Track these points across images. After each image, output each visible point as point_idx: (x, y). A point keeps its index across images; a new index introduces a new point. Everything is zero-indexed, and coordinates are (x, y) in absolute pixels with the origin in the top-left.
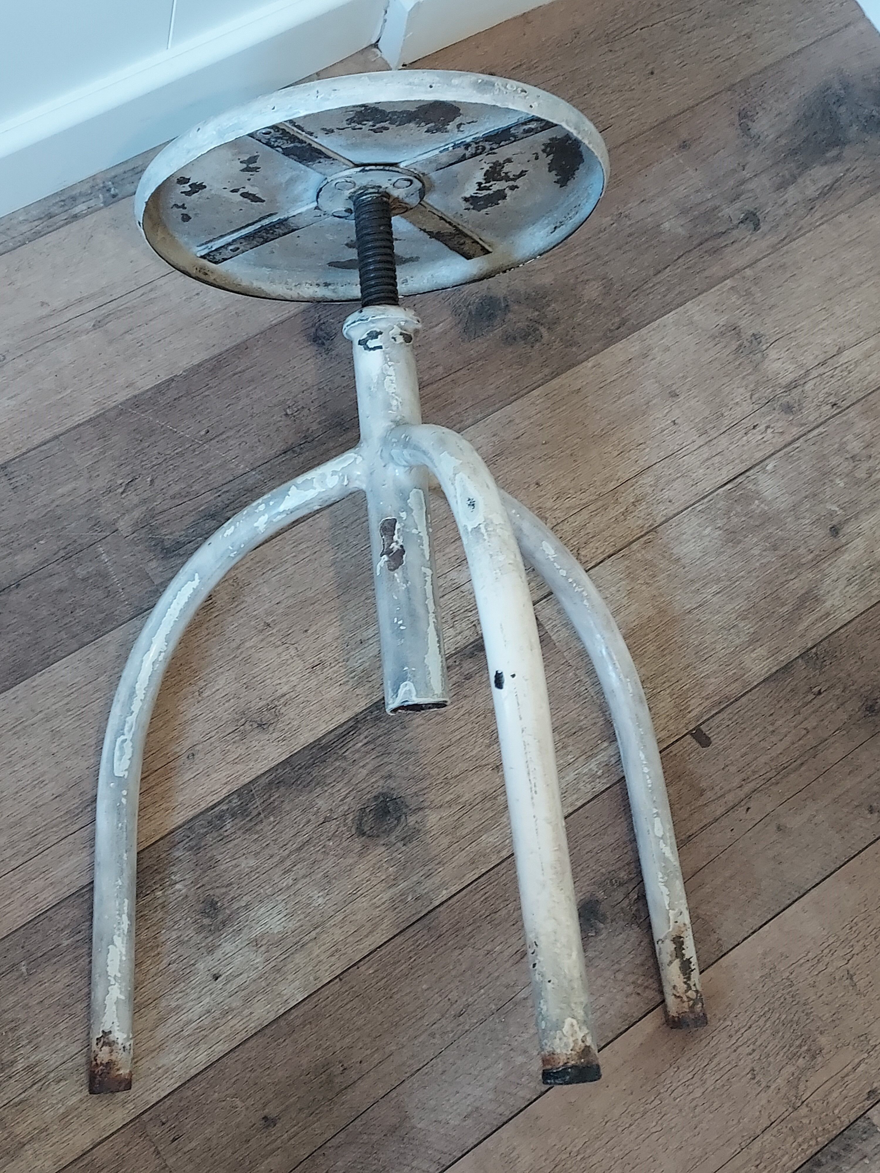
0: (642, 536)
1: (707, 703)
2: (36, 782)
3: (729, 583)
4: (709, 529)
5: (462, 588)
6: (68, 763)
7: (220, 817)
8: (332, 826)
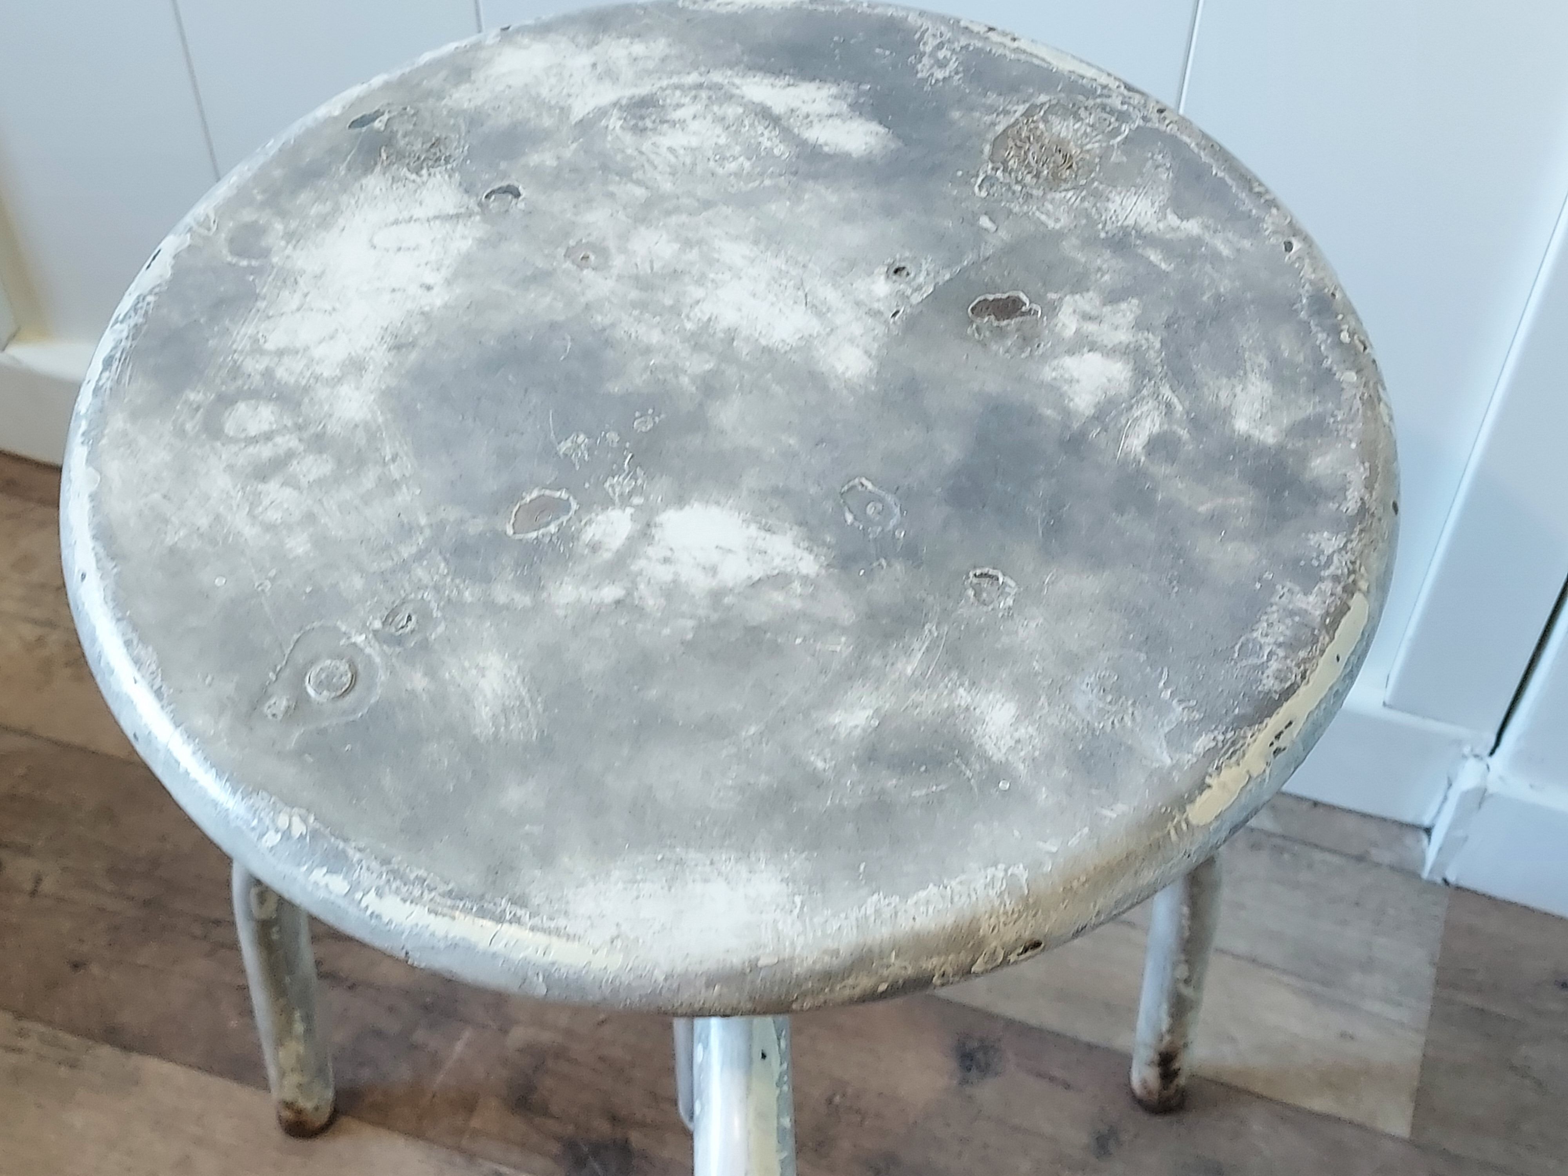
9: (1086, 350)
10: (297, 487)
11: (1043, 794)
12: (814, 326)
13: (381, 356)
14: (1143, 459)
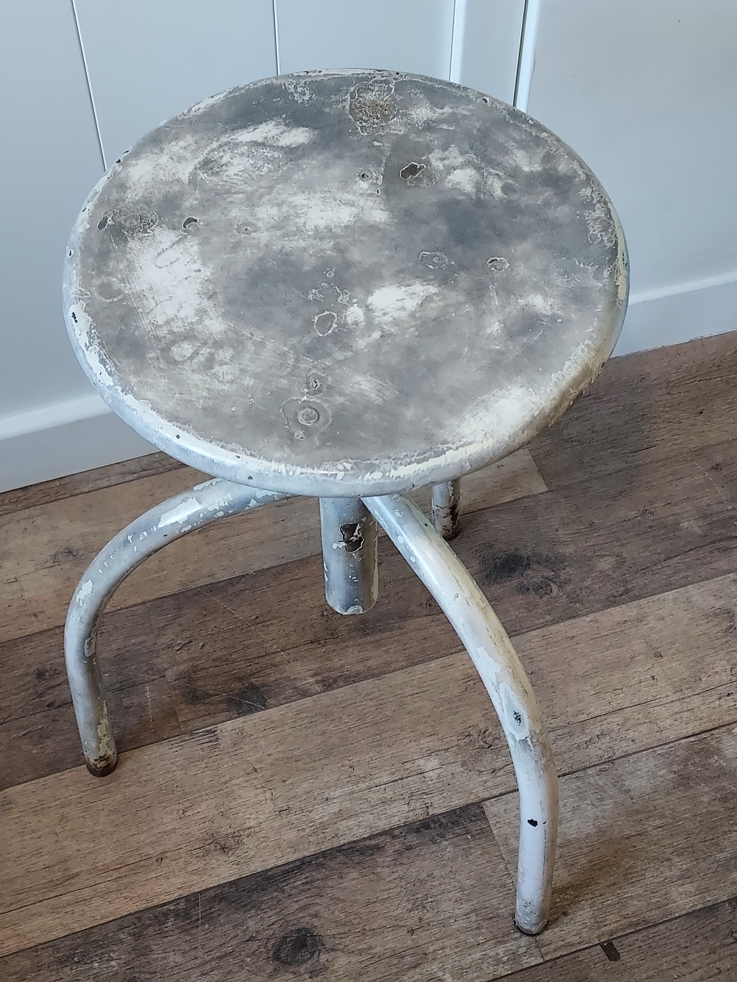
0: (599, 764)
1: (624, 921)
2: (36, 852)
3: (671, 821)
4: (664, 771)
5: (425, 774)
6: (65, 843)
7: (166, 915)
8: (254, 945)
9: (453, 171)
10: (227, 364)
11: (573, 316)
12: (355, 210)
13: (206, 304)
14: (506, 197)
